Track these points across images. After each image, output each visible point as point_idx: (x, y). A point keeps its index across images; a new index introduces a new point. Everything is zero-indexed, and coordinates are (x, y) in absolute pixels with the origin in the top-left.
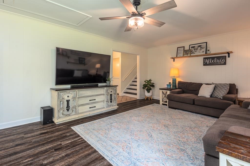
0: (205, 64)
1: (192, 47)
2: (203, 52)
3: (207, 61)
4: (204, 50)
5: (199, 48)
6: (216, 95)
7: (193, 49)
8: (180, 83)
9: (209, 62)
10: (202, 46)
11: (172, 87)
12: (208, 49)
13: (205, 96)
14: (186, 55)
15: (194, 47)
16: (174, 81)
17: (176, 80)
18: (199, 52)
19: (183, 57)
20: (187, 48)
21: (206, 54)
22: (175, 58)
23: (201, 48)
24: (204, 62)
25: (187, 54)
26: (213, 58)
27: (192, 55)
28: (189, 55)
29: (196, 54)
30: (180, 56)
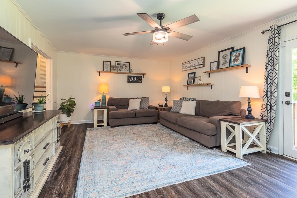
0: (129, 81)
1: (118, 64)
2: (128, 70)
3: (130, 79)
4: (128, 68)
5: (124, 66)
6: (142, 107)
7: (118, 65)
8: (111, 99)
9: (132, 80)
10: (126, 65)
11: (101, 105)
12: (131, 69)
13: (136, 109)
14: (113, 71)
15: (120, 64)
16: (104, 98)
17: (105, 97)
18: (125, 70)
19: (110, 72)
20: (113, 64)
21: (130, 73)
22: (102, 72)
23: (126, 66)
24: (128, 80)
25: (115, 70)
26: (134, 77)
27: (119, 71)
28: (116, 71)
29: (123, 71)
30: (107, 70)
